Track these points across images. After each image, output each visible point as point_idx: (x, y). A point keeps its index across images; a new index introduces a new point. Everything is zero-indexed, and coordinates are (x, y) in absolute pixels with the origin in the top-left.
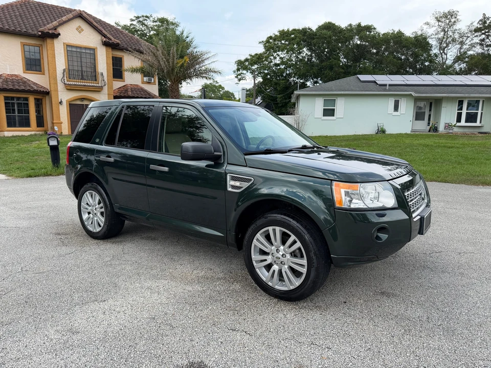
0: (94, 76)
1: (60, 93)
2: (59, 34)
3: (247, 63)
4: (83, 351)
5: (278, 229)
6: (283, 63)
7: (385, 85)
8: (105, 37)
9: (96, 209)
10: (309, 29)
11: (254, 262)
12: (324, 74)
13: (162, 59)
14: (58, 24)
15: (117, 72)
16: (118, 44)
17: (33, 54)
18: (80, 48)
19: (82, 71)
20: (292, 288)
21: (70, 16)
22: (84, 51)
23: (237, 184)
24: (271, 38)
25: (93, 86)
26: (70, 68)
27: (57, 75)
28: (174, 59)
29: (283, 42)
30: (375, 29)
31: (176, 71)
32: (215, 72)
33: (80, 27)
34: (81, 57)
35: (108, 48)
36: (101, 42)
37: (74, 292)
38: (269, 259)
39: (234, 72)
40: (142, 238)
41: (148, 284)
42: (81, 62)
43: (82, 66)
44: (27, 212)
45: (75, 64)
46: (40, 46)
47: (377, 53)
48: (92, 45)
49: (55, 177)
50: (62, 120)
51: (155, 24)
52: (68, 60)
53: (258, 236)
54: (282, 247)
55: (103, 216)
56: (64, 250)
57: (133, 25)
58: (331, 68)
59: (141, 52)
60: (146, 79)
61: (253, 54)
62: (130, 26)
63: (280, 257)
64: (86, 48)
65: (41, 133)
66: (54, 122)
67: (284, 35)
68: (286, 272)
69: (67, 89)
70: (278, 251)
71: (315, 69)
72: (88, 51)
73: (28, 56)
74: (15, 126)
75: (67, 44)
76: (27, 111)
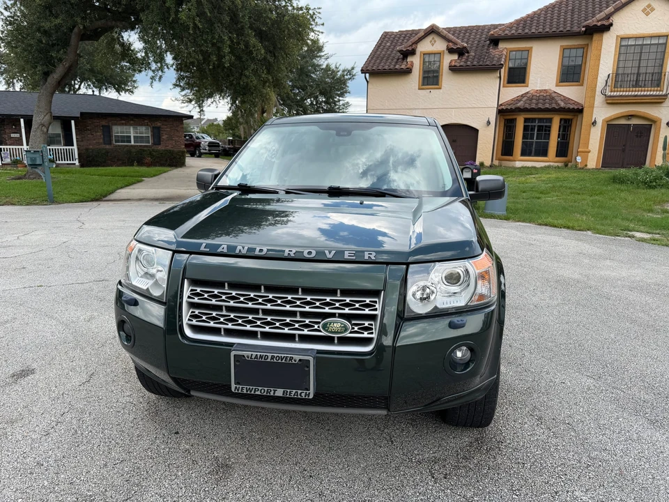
0: (658, 78)
1: (595, 110)
2: (611, 25)
14: (613, 10)
17: (574, 59)
18: (643, 38)
19: (638, 74)
22: (648, 42)
26: (619, 72)
27: (598, 84)
33: (649, 6)
34: (641, 53)
42: (640, 60)
43: (639, 67)
45: (629, 64)
46: (585, 48)
48: (663, 30)
50: (590, 147)
52: (619, 61)
64: (652, 37)
65: (560, 165)
66: (579, 150)
69: (608, 103)
72: (655, 41)
73: (566, 63)
74: (530, 155)
75: (623, 37)
76: (548, 136)
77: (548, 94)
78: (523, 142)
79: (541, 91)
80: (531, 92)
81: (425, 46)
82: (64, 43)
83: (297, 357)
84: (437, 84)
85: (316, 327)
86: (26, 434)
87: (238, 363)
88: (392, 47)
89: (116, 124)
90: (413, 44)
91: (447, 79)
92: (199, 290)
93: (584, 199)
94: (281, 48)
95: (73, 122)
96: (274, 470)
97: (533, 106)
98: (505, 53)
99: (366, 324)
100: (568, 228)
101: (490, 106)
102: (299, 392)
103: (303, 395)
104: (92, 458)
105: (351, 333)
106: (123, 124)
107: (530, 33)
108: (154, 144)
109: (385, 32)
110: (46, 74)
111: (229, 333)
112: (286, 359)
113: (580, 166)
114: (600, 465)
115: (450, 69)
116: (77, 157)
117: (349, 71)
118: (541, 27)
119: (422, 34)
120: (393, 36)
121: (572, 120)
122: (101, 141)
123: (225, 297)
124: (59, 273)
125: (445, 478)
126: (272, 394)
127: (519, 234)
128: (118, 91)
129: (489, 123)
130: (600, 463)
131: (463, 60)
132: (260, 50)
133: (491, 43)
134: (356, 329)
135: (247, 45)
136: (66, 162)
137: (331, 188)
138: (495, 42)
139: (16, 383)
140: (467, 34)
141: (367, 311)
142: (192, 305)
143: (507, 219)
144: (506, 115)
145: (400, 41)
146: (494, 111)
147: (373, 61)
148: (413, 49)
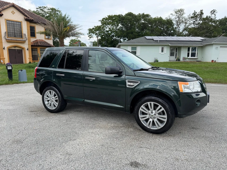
0: (21, 35)
1: (3, 44)
2: (3, 15)
3: (93, 30)
4: (79, 162)
5: (152, 103)
6: (110, 30)
7: (158, 41)
8: (26, 16)
9: (52, 98)
10: (122, 15)
11: (140, 118)
12: (129, 36)
13: (56, 28)
14: (2, 10)
15: (33, 34)
16: (33, 20)
18: (14, 21)
19: (15, 33)
20: (159, 128)
21: (8, 6)
22: (15, 23)
23: (132, 84)
24: (104, 19)
25: (21, 40)
26: (8, 31)
27: (2, 35)
28: (62, 28)
29: (110, 21)
30: (150, 16)
31: (63, 33)
32: (81, 34)
33: (13, 11)
34: (14, 26)
35: (28, 22)
36: (24, 19)
37: (58, 137)
38: (148, 116)
39: (88, 34)
40: (75, 111)
41: (91, 131)
42: (14, 28)
43: (14, 31)
44: (9, 102)
45: (11, 29)
47: (151, 27)
48: (19, 20)
49: (11, 85)
50: (5, 57)
51: (49, 11)
52: (7, 28)
53: (142, 106)
54: (154, 111)
55: (57, 102)
56: (40, 119)
57: (38, 11)
58: (132, 33)
59: (45, 24)
60: (47, 37)
61: (96, 26)
62: (36, 11)
63: (153, 115)
64: (16, 22)
67: (110, 17)
68: (156, 121)
69: (7, 42)
70: (152, 113)
71: (125, 34)
72: (18, 23)
75: (7, 20)
113: (3, 64)
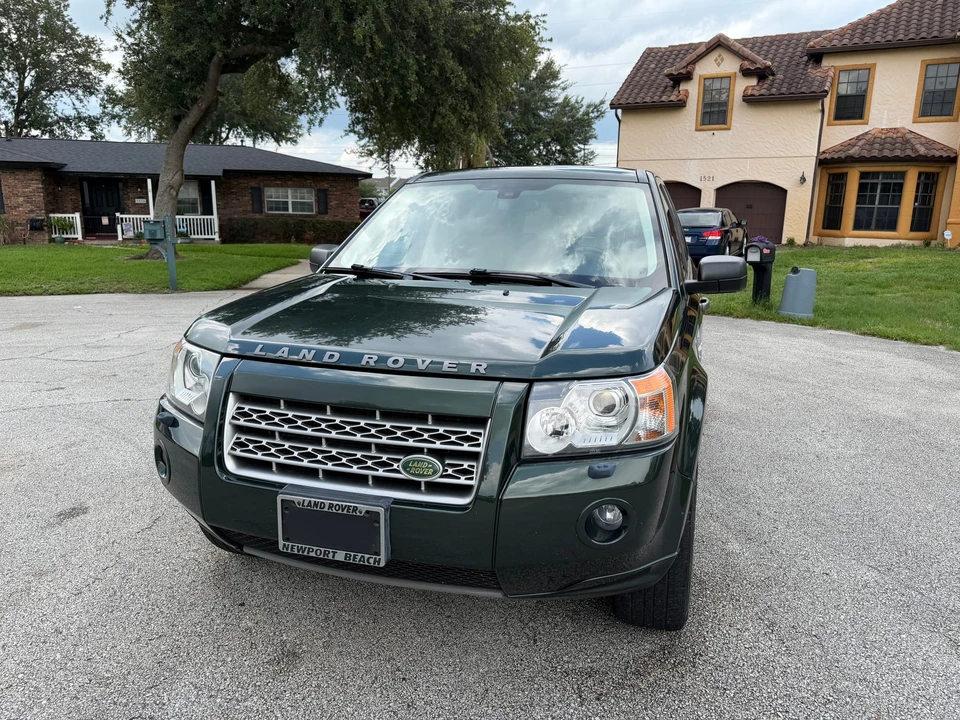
17: (944, 80)
66: (949, 220)
73: (931, 86)
74: (868, 227)
76: (898, 200)
77: (899, 135)
78: (857, 208)
79: (888, 130)
80: (872, 132)
81: (707, 68)
82: (200, 76)
83: (363, 508)
84: (724, 123)
85: (395, 466)
86: (52, 591)
87: (286, 512)
88: (658, 70)
89: (269, 186)
90: (688, 64)
91: (739, 114)
92: (247, 408)
93: (946, 297)
94: (489, 75)
95: (213, 183)
96: (357, 666)
97: (875, 153)
98: (831, 74)
99: (466, 465)
100: (908, 340)
101: (804, 154)
102: (367, 556)
103: (372, 561)
104: (124, 629)
105: (442, 476)
106: (277, 186)
107: (872, 42)
108: (319, 212)
109: (649, 49)
110: (177, 119)
111: (283, 469)
112: (349, 509)
113: (949, 245)
114: (847, 703)
115: (744, 100)
116: (217, 229)
117: (596, 107)
118: (891, 32)
119: (702, 49)
120: (660, 54)
121: (938, 174)
122: (249, 208)
123: (280, 420)
124: (156, 384)
125: (598, 699)
126: (330, 557)
127: (826, 348)
128: (277, 140)
129: (803, 180)
130: (848, 699)
131: (765, 86)
132: (460, 76)
133: (809, 59)
134: (450, 471)
135: (442, 69)
136: (203, 237)
137: (473, 272)
138: (816, 57)
139: (60, 525)
140: (774, 47)
141: (466, 447)
142: (238, 429)
143: (813, 324)
144: (831, 168)
145: (671, 61)
146: (813, 162)
147: (628, 91)
148: (688, 72)
